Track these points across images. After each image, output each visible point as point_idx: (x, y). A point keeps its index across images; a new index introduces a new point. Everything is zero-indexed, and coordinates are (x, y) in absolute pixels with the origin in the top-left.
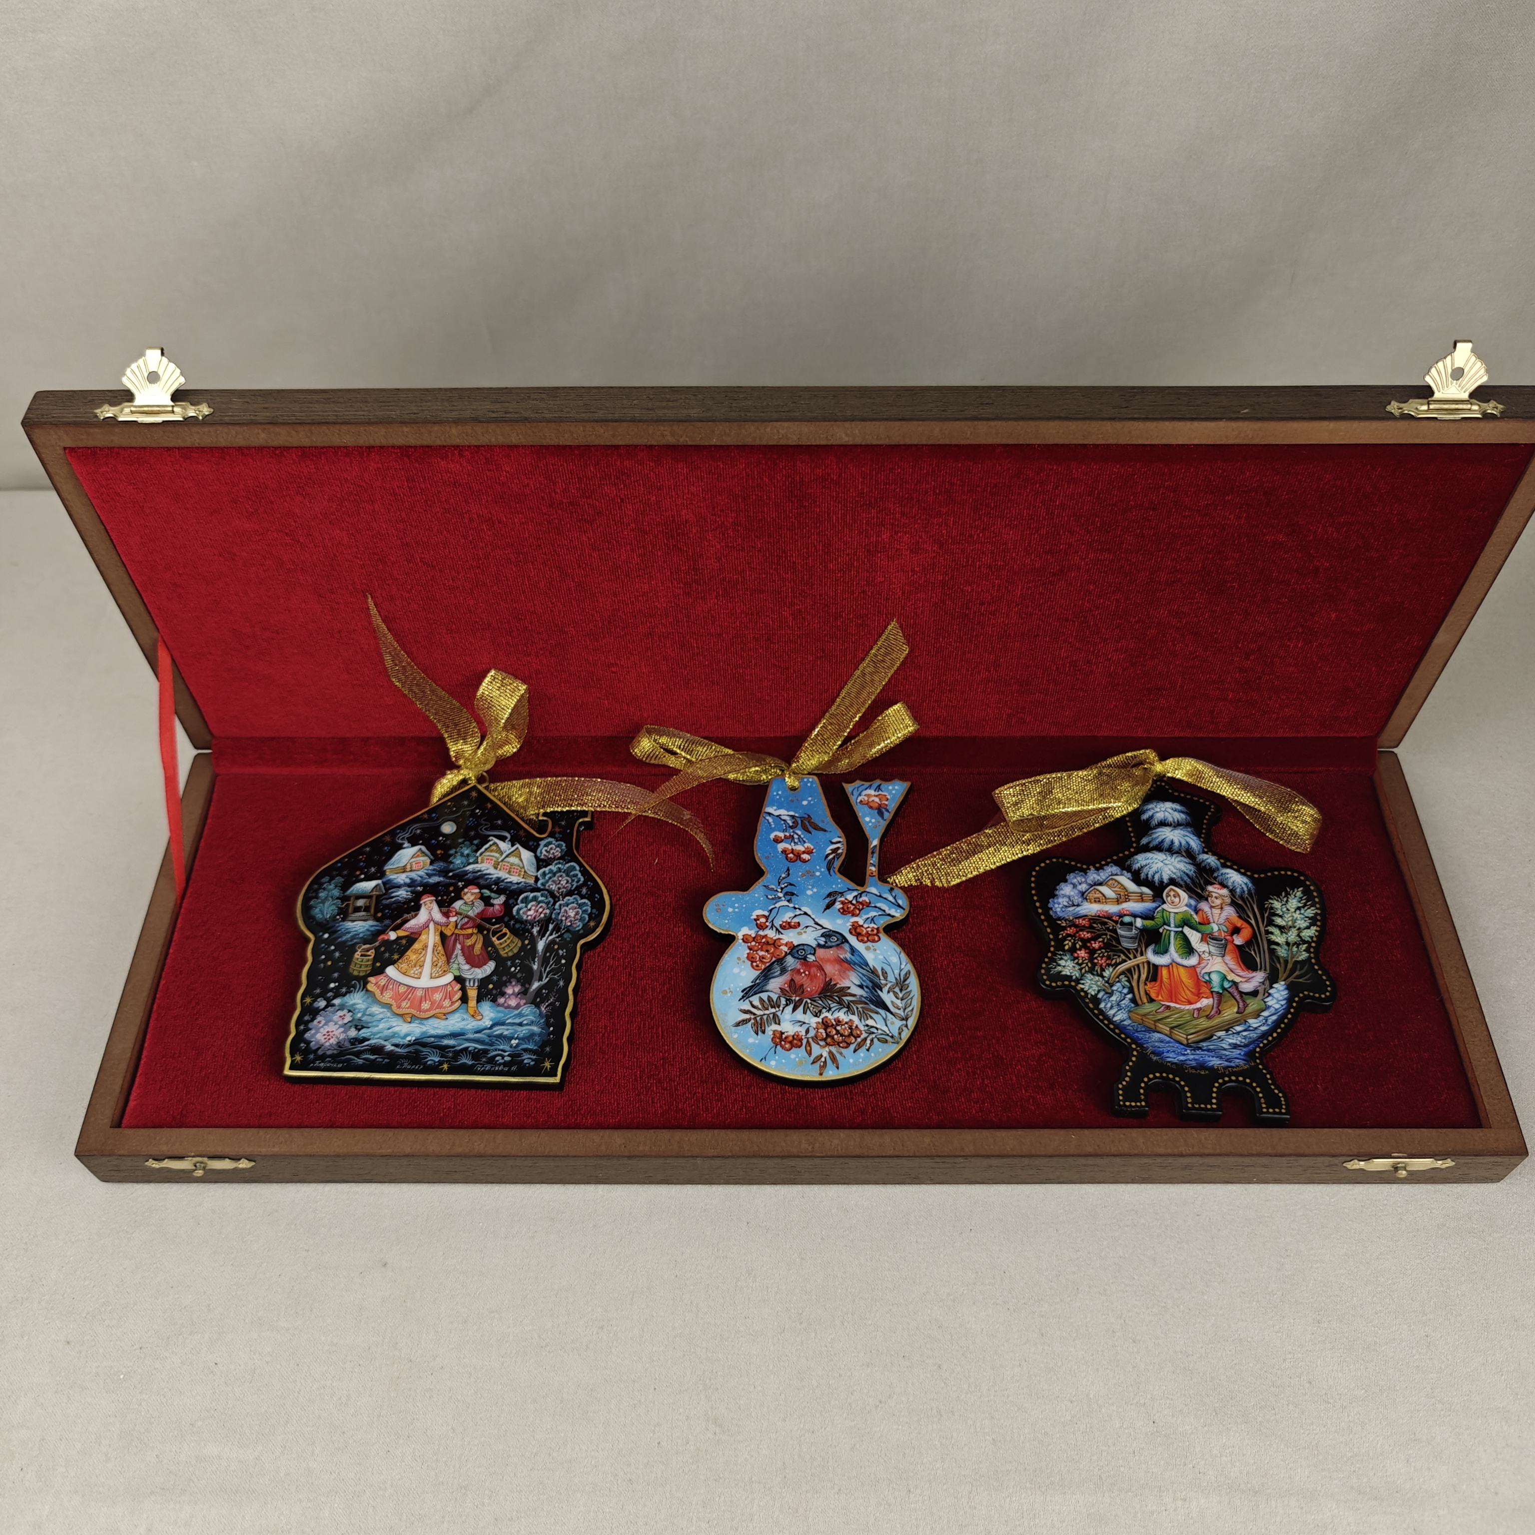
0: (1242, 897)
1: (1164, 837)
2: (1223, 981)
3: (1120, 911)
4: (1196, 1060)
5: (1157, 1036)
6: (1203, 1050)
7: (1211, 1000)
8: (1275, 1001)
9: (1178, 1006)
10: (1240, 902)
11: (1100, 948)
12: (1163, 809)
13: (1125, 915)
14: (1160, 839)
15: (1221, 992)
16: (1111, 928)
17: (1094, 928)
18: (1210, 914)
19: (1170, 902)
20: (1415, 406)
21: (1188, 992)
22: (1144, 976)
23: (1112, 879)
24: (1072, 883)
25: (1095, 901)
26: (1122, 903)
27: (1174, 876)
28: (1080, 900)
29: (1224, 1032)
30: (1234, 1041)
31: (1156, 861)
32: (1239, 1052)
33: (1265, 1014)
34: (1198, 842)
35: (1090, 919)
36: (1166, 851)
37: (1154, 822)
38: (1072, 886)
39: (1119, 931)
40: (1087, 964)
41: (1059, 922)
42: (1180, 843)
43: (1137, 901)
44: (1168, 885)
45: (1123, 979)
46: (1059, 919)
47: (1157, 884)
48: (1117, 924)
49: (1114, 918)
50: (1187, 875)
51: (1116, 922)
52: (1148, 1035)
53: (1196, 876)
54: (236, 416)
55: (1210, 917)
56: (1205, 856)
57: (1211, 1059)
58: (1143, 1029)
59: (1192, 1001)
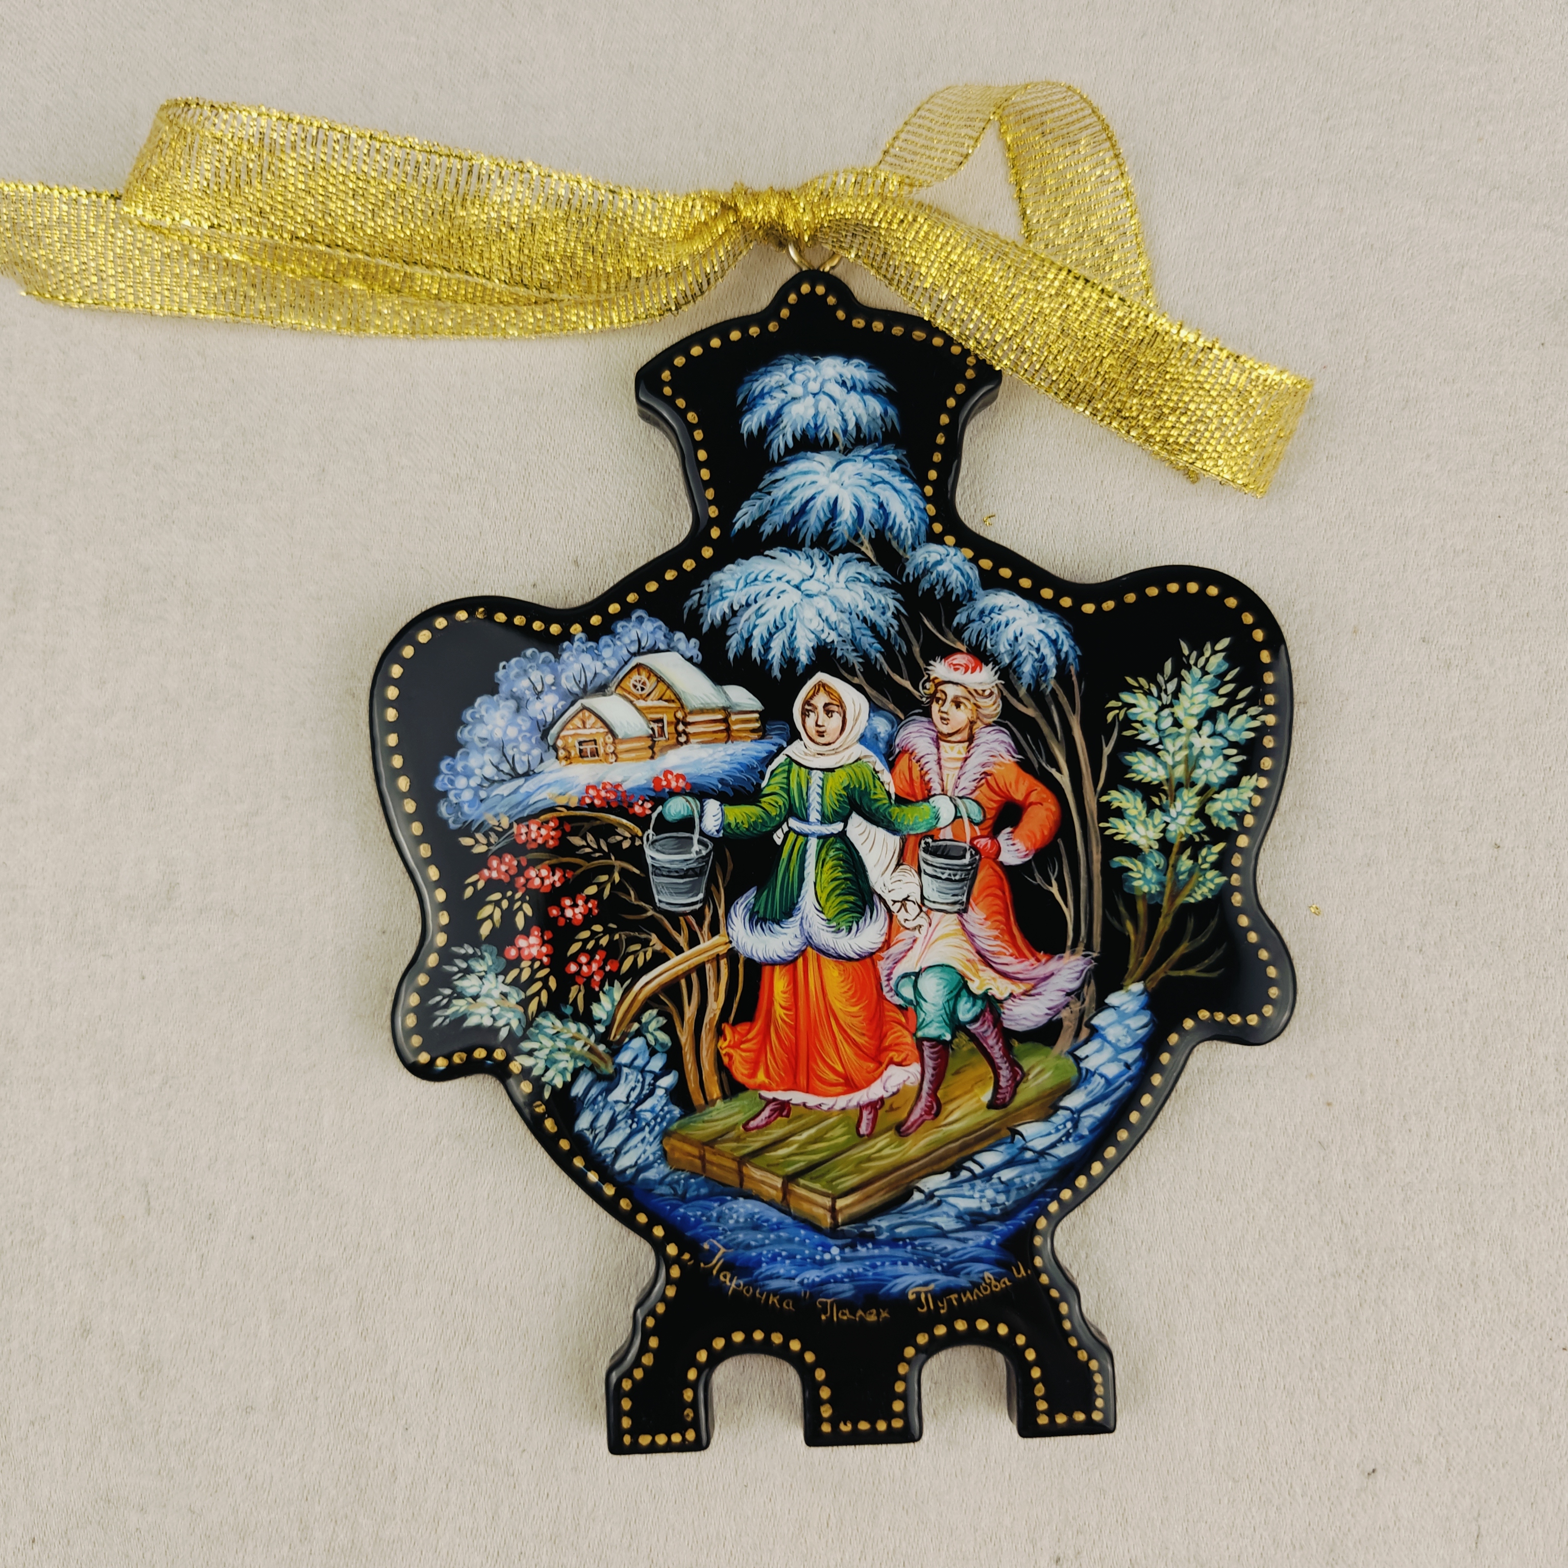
0: (1036, 693)
1: (808, 494)
2: (958, 996)
3: (657, 780)
4: (851, 1277)
5: (743, 1208)
6: (877, 1244)
7: (915, 1068)
8: (1108, 1052)
9: (812, 1100)
10: (1030, 712)
11: (588, 921)
12: (814, 387)
13: (673, 794)
14: (795, 504)
15: (948, 1037)
16: (626, 845)
17: (572, 850)
18: (932, 766)
19: (813, 733)
21: (847, 1050)
22: (715, 1007)
23: (638, 666)
24: (513, 696)
25: (582, 754)
26: (664, 750)
27: (831, 637)
28: (536, 752)
29: (947, 1175)
30: (973, 1204)
31: (781, 586)
32: (982, 1237)
33: (1074, 1100)
34: (914, 499)
35: (561, 819)
36: (812, 547)
37: (781, 440)
38: (512, 704)
39: (649, 852)
40: (545, 980)
41: (467, 841)
42: (859, 510)
43: (711, 740)
44: (810, 671)
45: (653, 1020)
46: (467, 830)
47: (776, 672)
48: (644, 829)
49: (637, 809)
50: (873, 627)
51: (643, 822)
52: (716, 1208)
53: (902, 632)
55: (933, 776)
56: (930, 553)
57: (901, 1268)
58: (703, 1191)
59: (857, 1078)
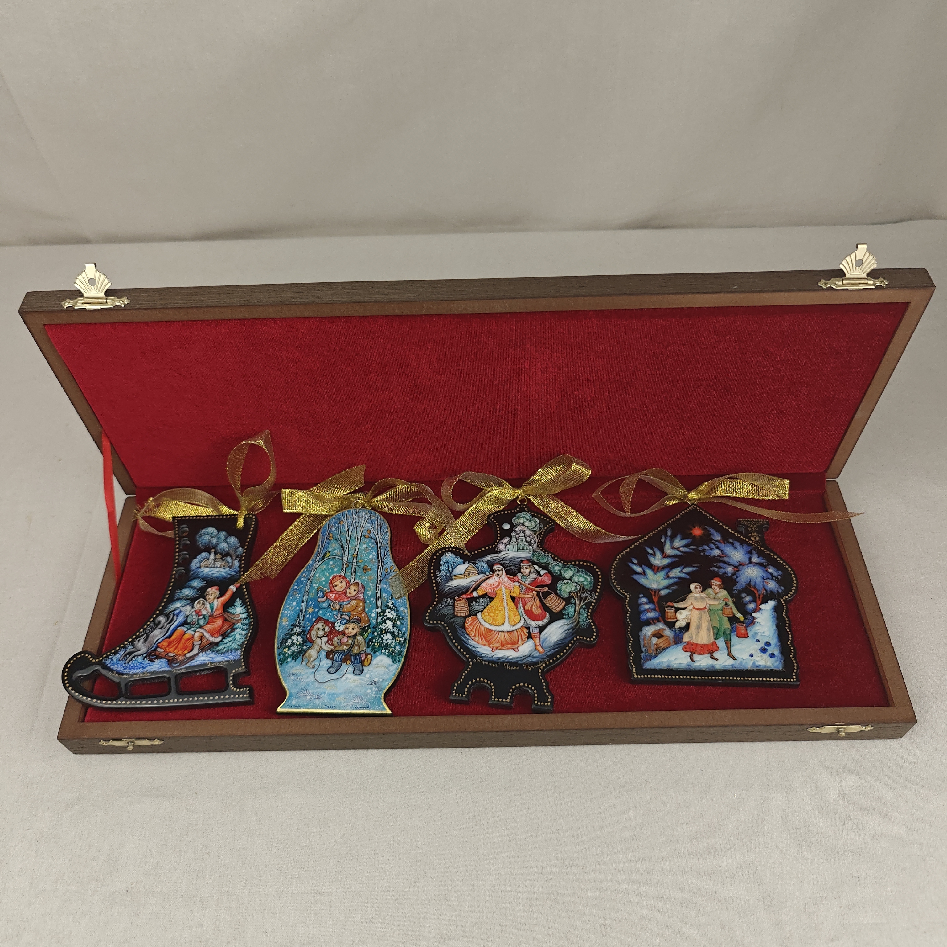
20: (834, 282)
54: (143, 304)
